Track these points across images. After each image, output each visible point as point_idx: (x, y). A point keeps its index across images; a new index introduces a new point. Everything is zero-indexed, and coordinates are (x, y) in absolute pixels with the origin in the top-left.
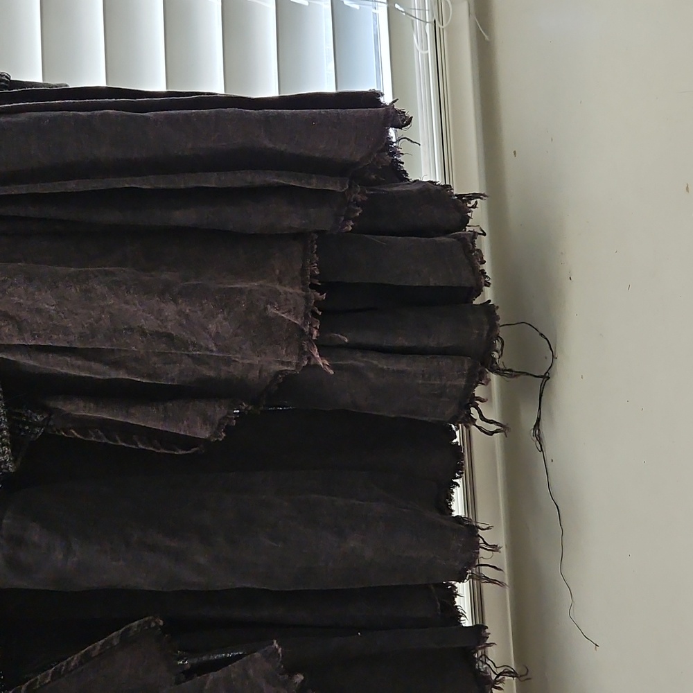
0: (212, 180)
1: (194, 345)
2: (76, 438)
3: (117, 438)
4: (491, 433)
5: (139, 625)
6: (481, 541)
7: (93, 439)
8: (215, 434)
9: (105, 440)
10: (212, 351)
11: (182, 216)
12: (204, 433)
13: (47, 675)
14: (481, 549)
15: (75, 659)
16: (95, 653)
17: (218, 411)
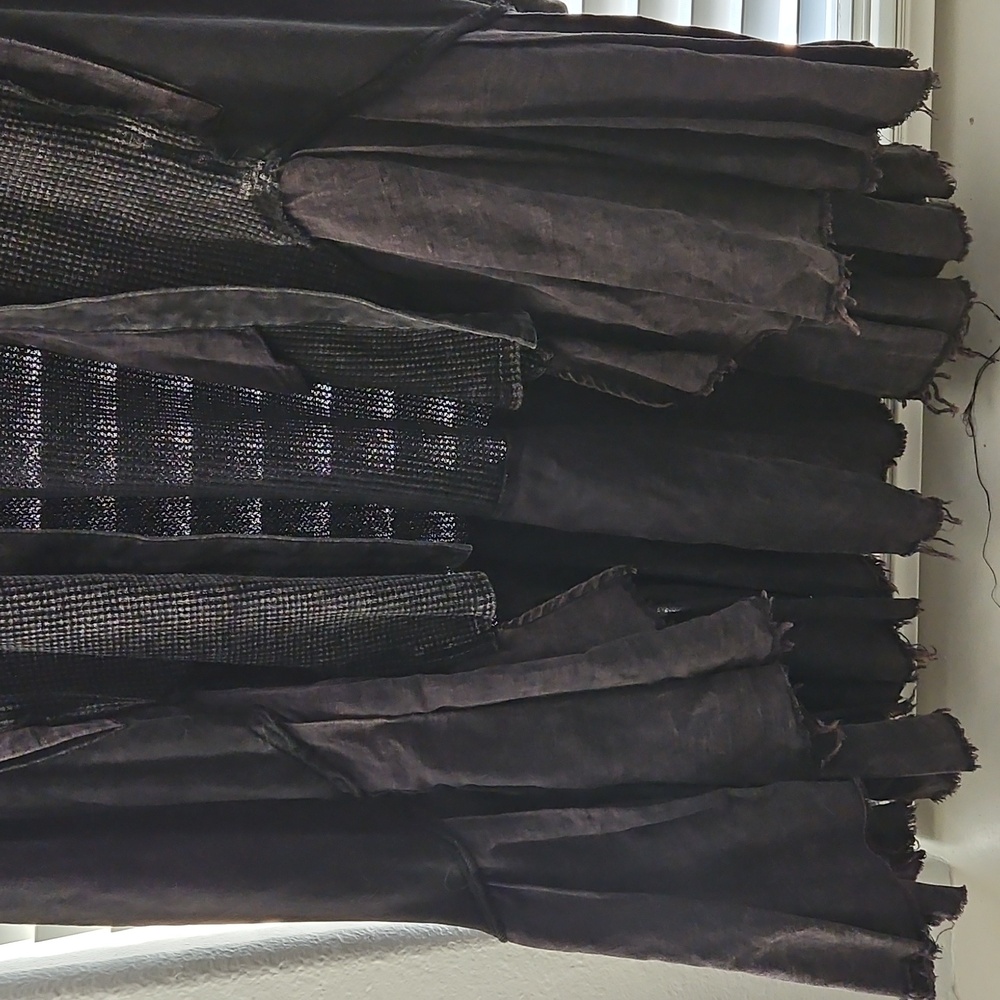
0: (760, 129)
1: (731, 295)
2: (571, 381)
3: (605, 386)
4: (939, 412)
5: (613, 572)
6: (946, 513)
7: (584, 384)
8: (705, 389)
9: (594, 386)
10: (748, 302)
11: (728, 164)
12: (693, 386)
13: (539, 610)
14: (944, 521)
15: (563, 597)
16: (579, 593)
17: (710, 365)
